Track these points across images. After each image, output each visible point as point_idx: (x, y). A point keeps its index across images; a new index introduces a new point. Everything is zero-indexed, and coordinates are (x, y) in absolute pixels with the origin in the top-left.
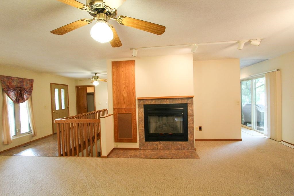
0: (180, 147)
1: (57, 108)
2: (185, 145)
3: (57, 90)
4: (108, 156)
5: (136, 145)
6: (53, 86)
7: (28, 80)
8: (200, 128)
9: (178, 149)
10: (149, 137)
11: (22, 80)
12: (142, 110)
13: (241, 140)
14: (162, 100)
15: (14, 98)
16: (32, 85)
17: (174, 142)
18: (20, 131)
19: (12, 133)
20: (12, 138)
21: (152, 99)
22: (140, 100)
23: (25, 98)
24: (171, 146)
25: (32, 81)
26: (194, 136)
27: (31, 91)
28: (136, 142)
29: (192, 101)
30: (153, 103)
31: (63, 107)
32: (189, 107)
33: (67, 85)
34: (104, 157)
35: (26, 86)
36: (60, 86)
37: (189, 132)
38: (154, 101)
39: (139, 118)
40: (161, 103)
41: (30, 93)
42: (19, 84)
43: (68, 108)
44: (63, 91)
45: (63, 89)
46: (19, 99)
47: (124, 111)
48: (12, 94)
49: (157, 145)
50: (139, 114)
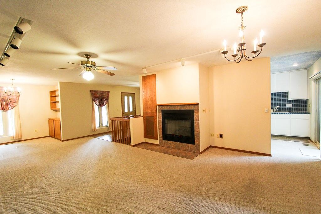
0: (188, 148)
1: (126, 110)
2: (192, 148)
3: (126, 98)
4: (134, 146)
5: (157, 142)
6: (123, 94)
7: (106, 91)
8: (221, 136)
9: (186, 150)
10: (166, 137)
11: (102, 92)
12: (161, 114)
13: (270, 155)
14: (174, 106)
15: (98, 104)
16: (108, 95)
17: (184, 144)
18: (102, 124)
19: (97, 125)
20: (97, 128)
21: (167, 105)
22: (160, 106)
23: (105, 104)
24: (181, 147)
25: (108, 92)
26: (199, 140)
27: (108, 99)
28: (157, 140)
29: (198, 108)
30: (168, 108)
31: (131, 110)
32: (196, 113)
33: (135, 93)
34: (132, 146)
35: (105, 96)
36: (128, 94)
37: (195, 136)
38: (168, 107)
39: (159, 120)
40: (174, 109)
41: (107, 100)
42: (101, 95)
43: (135, 110)
44: (131, 98)
45: (130, 96)
46: (101, 105)
47: (149, 115)
48: (97, 101)
49: (170, 144)
50: (159, 117)
